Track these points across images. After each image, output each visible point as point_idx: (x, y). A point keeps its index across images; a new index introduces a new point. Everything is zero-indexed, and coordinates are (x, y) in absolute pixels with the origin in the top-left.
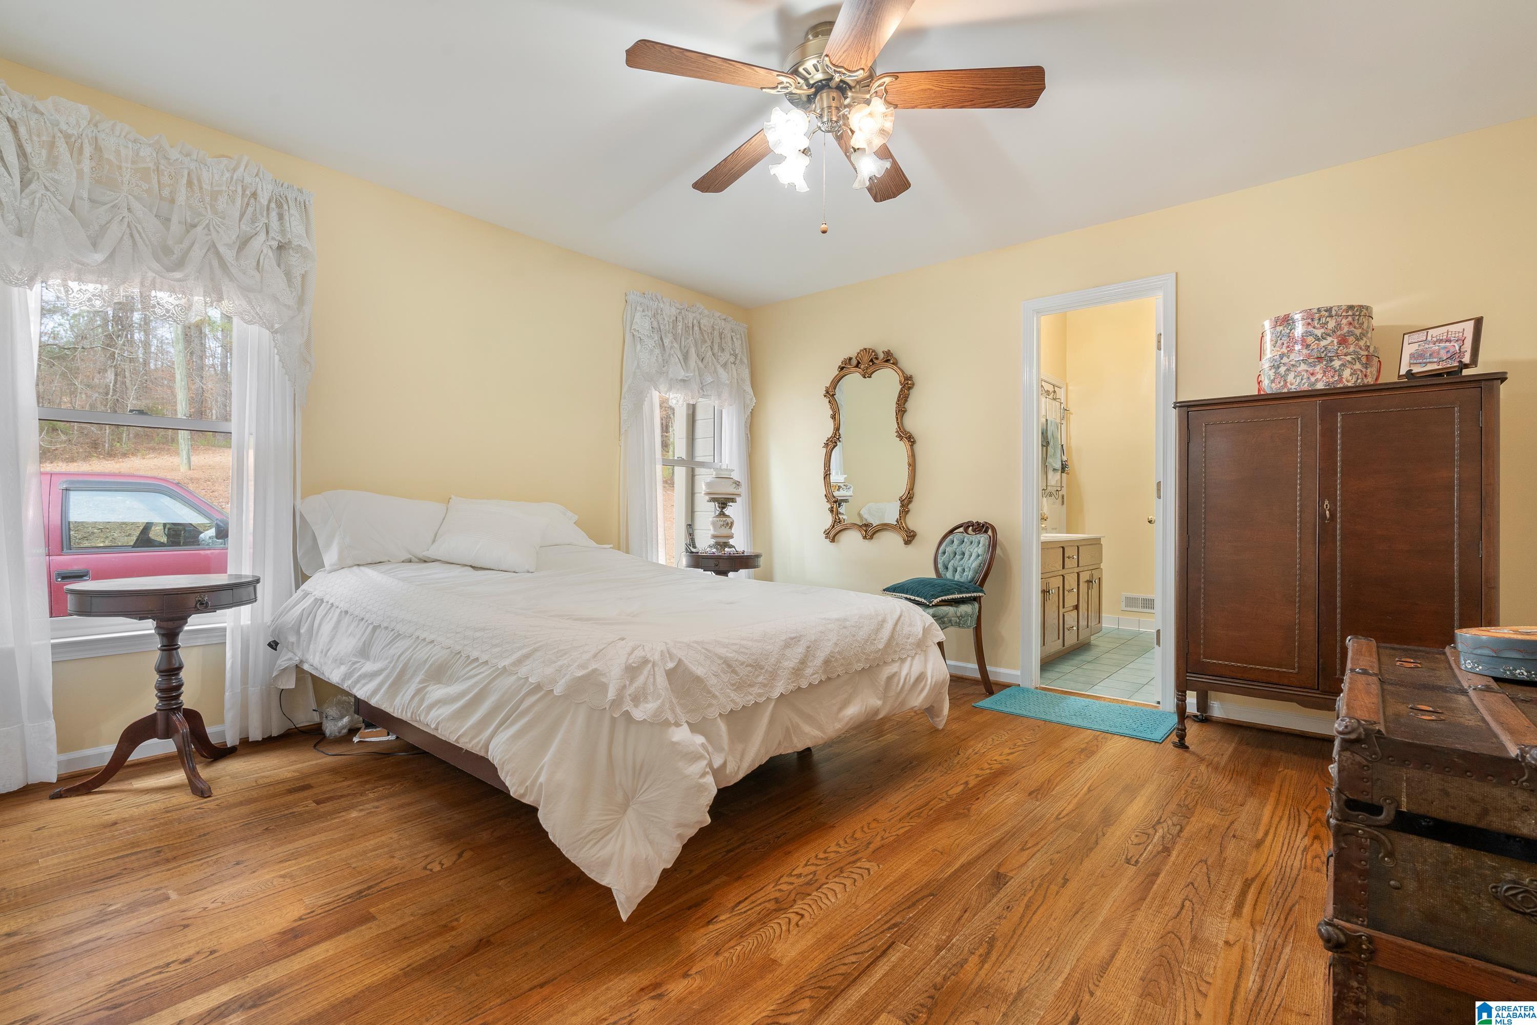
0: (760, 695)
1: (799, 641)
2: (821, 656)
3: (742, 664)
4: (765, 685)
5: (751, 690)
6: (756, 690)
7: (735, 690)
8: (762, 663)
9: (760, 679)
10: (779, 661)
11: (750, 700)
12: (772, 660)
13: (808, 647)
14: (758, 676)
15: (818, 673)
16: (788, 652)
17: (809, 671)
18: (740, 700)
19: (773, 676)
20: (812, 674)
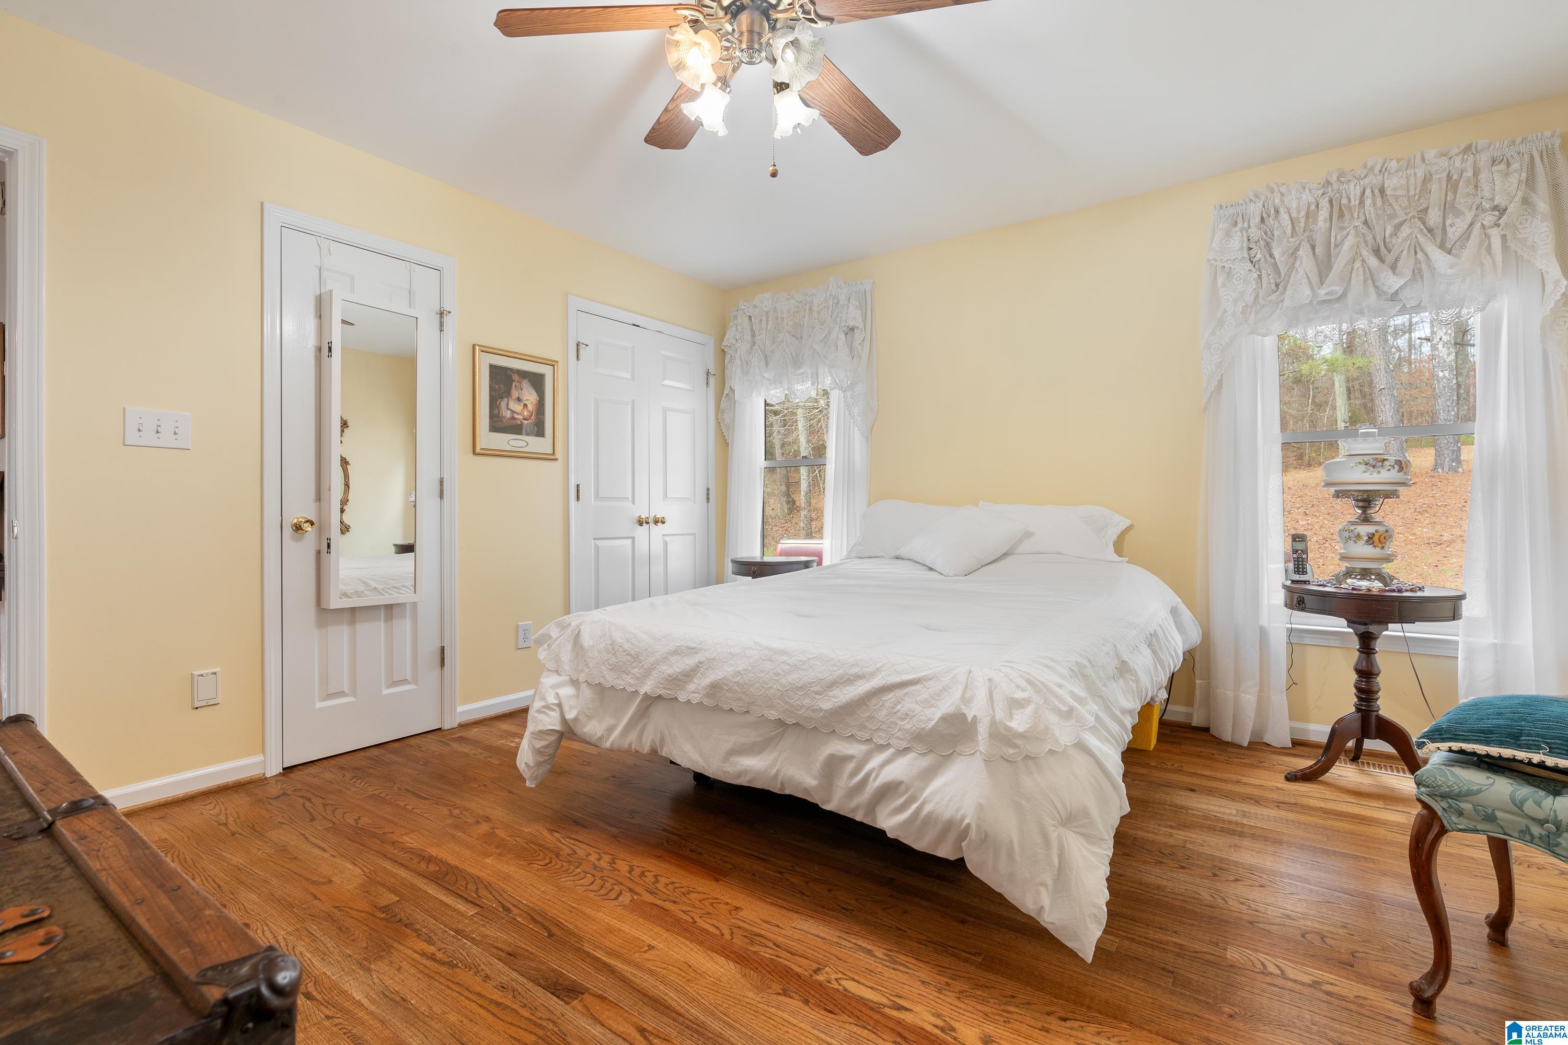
0: (631, 685)
1: (696, 653)
2: (711, 677)
3: (625, 651)
4: (638, 679)
5: (624, 676)
6: (629, 679)
7: (610, 670)
8: (642, 658)
9: (635, 671)
10: (657, 663)
11: (619, 684)
12: (652, 659)
13: (700, 663)
14: (635, 667)
15: (700, 693)
16: (673, 659)
17: (691, 687)
18: (610, 679)
19: (648, 673)
20: (693, 691)
